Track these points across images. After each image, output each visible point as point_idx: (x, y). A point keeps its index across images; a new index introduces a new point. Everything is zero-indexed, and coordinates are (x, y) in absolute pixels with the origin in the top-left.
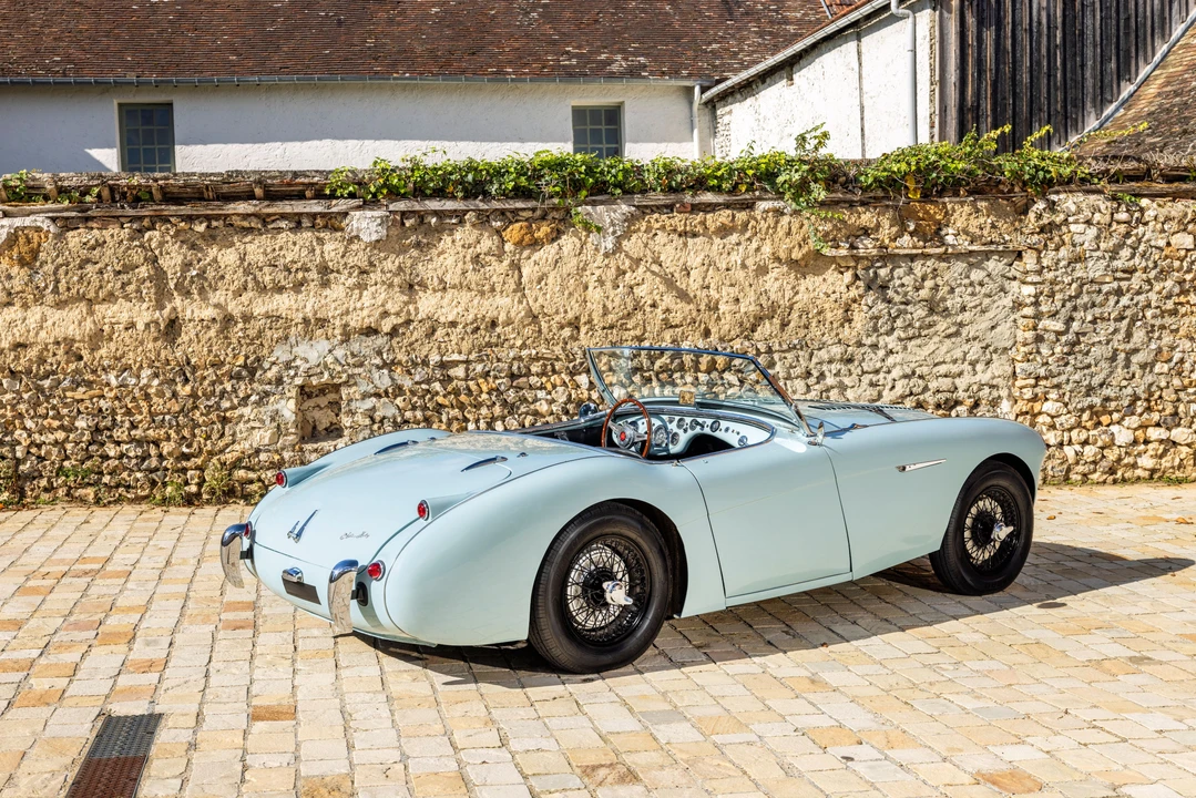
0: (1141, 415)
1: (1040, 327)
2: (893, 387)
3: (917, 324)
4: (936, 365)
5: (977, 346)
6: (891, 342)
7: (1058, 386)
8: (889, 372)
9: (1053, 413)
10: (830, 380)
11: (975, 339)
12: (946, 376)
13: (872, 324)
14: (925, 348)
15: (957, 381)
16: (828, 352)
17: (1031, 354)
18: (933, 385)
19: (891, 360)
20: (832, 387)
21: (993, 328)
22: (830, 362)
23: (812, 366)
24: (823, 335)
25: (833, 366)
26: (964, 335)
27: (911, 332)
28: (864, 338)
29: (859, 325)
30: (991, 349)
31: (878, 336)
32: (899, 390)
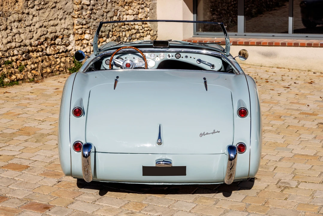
0: (111, 38)
1: (82, 3)
2: (37, 32)
3: (43, 3)
4: (49, 21)
5: (61, 12)
6: (33, 11)
7: (88, 28)
8: (34, 25)
9: (88, 39)
10: (15, 31)
11: (61, 9)
12: (53, 26)
13: (26, 4)
14: (45, 14)
15: (57, 27)
16: (13, 17)
17: (79, 14)
18: (49, 30)
19: (35, 19)
20: (16, 34)
21: (66, 4)
22: (14, 22)
23: (8, 24)
24: (9, 9)
25: (15, 23)
26: (57, 7)
27: (41, 6)
28: (24, 10)
29: (21, 4)
30: (66, 13)
31: (28, 9)
32: (39, 34)
